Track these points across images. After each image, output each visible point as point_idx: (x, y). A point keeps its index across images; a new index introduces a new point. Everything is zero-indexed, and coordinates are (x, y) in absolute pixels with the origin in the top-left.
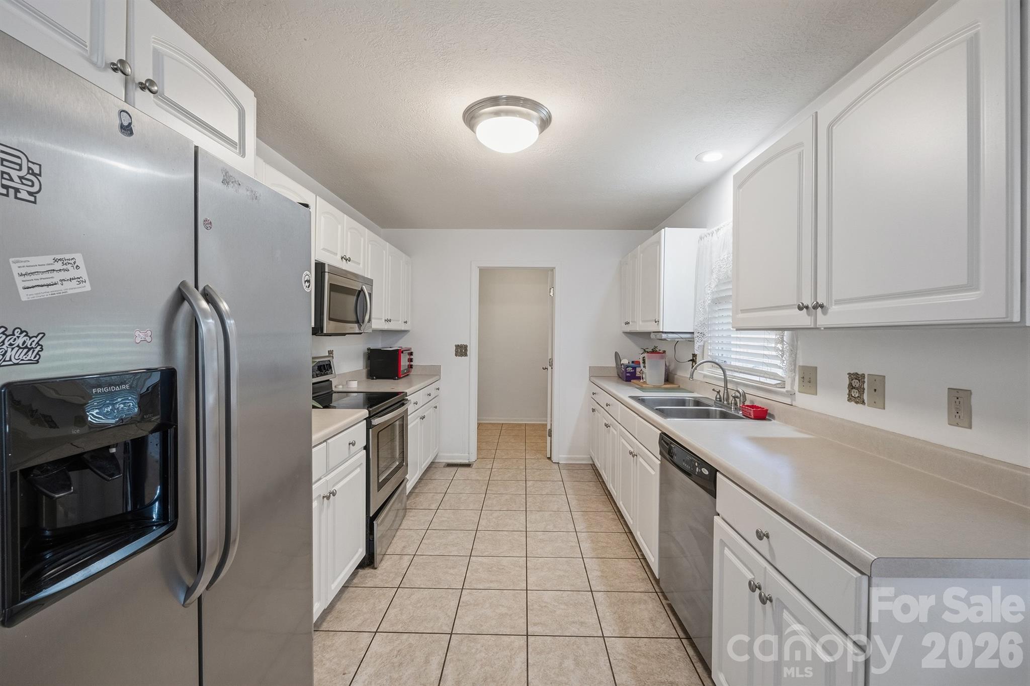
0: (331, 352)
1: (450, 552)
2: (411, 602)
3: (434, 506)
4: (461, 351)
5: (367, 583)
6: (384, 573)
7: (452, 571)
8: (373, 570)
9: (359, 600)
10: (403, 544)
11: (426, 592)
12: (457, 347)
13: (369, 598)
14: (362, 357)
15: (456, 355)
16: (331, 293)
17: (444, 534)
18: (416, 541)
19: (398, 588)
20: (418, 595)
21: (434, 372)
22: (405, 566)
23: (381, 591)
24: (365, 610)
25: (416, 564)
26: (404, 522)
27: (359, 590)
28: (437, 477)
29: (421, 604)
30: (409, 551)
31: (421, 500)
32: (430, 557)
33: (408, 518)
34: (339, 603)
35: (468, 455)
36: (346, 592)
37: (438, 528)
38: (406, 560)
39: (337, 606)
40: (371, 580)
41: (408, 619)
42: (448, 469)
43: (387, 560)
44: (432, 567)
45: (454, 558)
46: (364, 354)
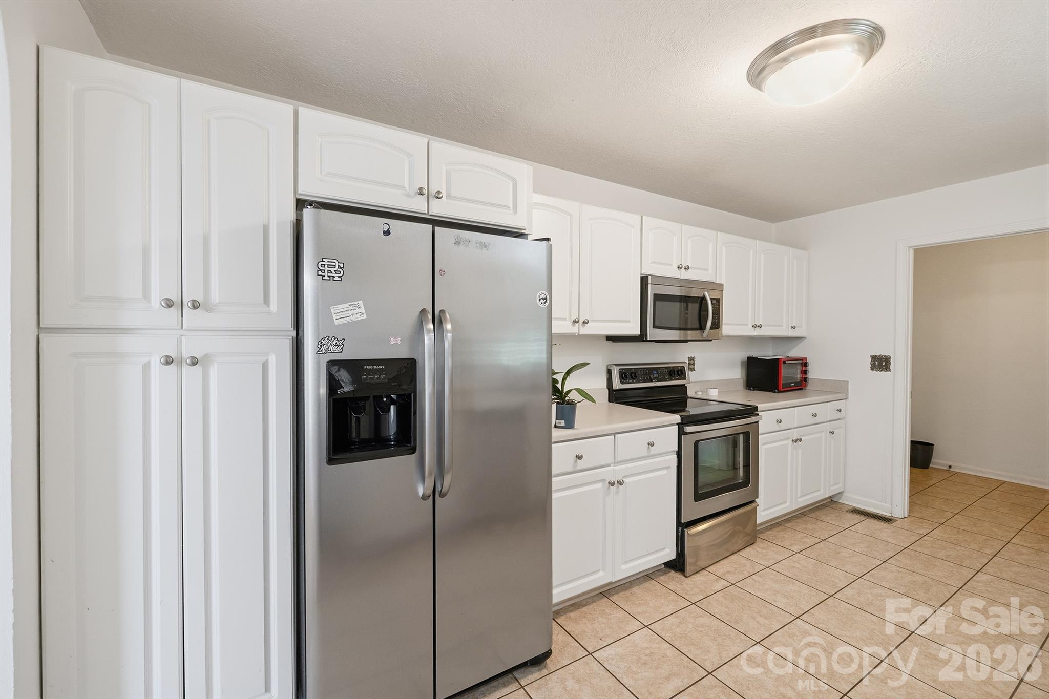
0: (691, 359)
1: (775, 601)
2: (695, 623)
3: (795, 548)
4: (881, 363)
5: (670, 584)
6: (690, 584)
7: (761, 620)
8: (683, 577)
9: (653, 594)
10: (730, 569)
11: (717, 622)
12: (874, 358)
13: (662, 597)
14: (740, 365)
15: (872, 369)
16: (657, 302)
17: (784, 580)
18: (745, 572)
19: (693, 604)
20: (706, 620)
21: (838, 390)
22: (715, 588)
23: (675, 598)
24: (651, 604)
25: (726, 593)
26: (747, 549)
27: (658, 587)
28: (828, 519)
29: (703, 629)
30: (731, 578)
31: (785, 535)
32: (748, 595)
33: (755, 547)
34: (637, 587)
35: (890, 506)
36: (649, 583)
37: (780, 571)
38: (721, 584)
39: (634, 589)
40: (675, 584)
41: (681, 634)
42: (850, 515)
43: (703, 575)
44: (742, 604)
45: (776, 609)
46: (742, 362)
